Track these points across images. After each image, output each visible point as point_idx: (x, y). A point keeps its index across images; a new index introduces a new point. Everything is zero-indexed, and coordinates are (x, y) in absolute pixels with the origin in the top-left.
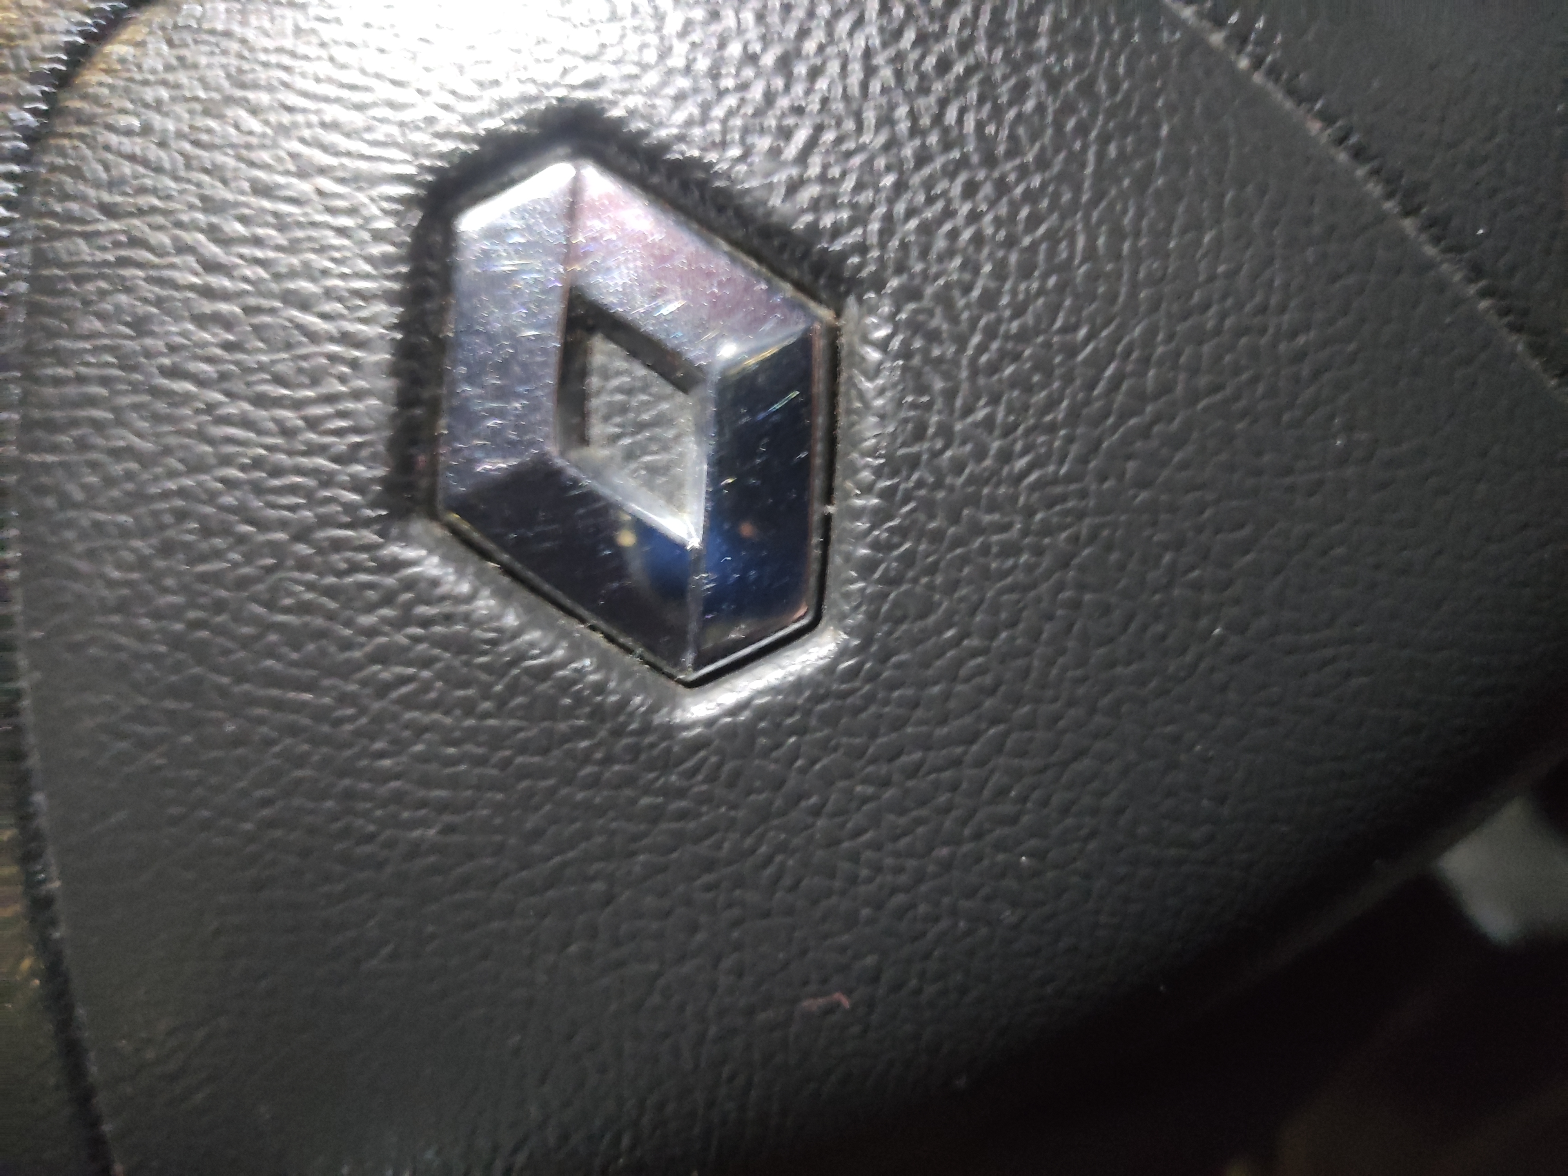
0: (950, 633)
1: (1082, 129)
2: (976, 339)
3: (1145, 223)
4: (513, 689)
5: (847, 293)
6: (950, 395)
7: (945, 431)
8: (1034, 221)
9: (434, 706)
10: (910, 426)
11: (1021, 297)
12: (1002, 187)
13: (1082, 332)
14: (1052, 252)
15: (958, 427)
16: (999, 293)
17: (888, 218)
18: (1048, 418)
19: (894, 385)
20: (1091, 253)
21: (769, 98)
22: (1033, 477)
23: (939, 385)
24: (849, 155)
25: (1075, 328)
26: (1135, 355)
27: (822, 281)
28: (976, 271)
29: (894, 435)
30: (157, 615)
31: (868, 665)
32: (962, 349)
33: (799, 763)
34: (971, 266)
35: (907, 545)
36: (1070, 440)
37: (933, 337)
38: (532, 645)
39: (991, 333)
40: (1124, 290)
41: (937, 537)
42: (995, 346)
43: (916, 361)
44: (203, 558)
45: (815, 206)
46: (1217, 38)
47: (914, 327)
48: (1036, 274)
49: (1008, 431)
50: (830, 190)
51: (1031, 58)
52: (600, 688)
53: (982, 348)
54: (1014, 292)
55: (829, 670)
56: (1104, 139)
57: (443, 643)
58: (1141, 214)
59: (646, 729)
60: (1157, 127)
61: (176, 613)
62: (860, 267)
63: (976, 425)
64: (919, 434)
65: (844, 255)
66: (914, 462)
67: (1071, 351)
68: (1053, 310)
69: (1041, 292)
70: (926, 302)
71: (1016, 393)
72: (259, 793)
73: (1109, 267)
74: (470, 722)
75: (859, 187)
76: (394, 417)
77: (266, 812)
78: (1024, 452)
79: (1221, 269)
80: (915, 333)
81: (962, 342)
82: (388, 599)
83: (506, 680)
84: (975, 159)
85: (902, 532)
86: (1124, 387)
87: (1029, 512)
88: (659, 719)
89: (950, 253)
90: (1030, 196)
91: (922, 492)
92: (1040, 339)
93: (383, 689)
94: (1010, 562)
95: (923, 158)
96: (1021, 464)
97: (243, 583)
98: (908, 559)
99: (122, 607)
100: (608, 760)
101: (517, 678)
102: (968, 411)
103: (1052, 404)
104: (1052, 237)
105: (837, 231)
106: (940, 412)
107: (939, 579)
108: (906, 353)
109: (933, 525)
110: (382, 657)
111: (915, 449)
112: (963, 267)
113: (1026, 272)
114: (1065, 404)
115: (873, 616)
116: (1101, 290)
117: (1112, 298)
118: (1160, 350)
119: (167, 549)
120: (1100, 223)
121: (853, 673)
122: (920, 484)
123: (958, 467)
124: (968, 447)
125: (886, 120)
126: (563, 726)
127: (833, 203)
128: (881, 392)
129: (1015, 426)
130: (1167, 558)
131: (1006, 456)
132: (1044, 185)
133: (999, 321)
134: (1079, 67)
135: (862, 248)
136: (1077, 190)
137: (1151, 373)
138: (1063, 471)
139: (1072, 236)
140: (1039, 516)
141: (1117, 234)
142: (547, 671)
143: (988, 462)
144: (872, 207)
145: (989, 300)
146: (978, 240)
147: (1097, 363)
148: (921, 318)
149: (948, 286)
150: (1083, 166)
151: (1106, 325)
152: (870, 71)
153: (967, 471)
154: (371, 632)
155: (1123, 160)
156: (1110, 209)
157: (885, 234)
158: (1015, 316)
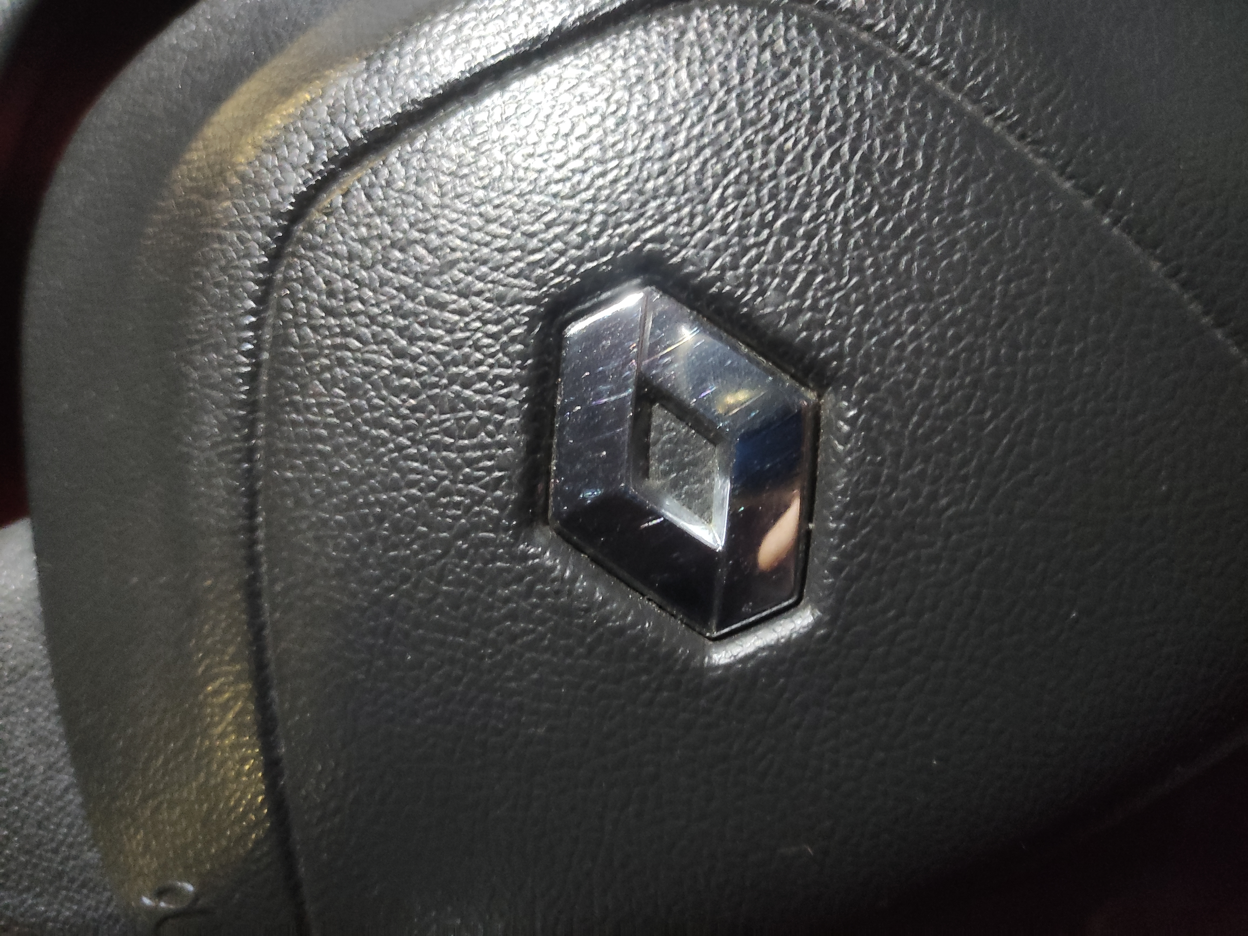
0: (892, 613)
1: (992, 276)
2: (915, 419)
3: (1033, 339)
4: (599, 640)
5: (828, 385)
6: (897, 455)
7: (893, 481)
8: (957, 338)
9: (546, 649)
10: (869, 477)
11: (946, 391)
12: (936, 316)
13: (988, 414)
14: (968, 360)
15: (901, 477)
16: (931, 387)
17: (858, 336)
18: (962, 472)
19: (859, 449)
20: (995, 360)
21: (778, 253)
22: (950, 512)
23: (889, 449)
24: (832, 292)
25: (983, 412)
26: (1023, 430)
27: (810, 376)
28: (917, 373)
29: (858, 482)
30: (362, 582)
31: (835, 633)
32: (905, 426)
33: (786, 695)
34: (913, 370)
35: (864, 555)
36: (977, 486)
37: (886, 417)
38: (612, 613)
39: (925, 415)
40: (1017, 384)
41: (885, 550)
42: (928, 423)
43: (874, 434)
44: (395, 547)
45: (809, 326)
46: (1087, 203)
47: (873, 410)
48: (958, 374)
49: (935, 480)
50: (818, 316)
51: (958, 224)
52: (657, 642)
53: (918, 425)
54: (942, 387)
55: (809, 635)
56: (1007, 281)
57: (554, 609)
58: (1031, 333)
59: (685, 669)
60: (1044, 271)
61: (377, 581)
62: (838, 368)
63: (913, 476)
64: (875, 480)
65: (828, 360)
66: (871, 500)
67: (981, 426)
68: (968, 400)
69: (961, 386)
70: (881, 394)
71: (941, 455)
72: (428, 700)
73: (1008, 369)
74: (569, 661)
75: (838, 314)
76: (524, 460)
77: (432, 713)
78: (946, 494)
79: (1087, 370)
80: (873, 415)
81: (906, 420)
82: (519, 579)
83: (595, 635)
84: (917, 296)
85: (862, 546)
86: (1016, 451)
87: (948, 535)
88: (694, 663)
89: (898, 361)
90: (955, 322)
91: (876, 520)
92: (959, 419)
93: (513, 638)
94: (933, 567)
95: (881, 295)
96: (944, 502)
97: (422, 565)
98: (865, 565)
99: (340, 574)
100: (659, 689)
101: (602, 635)
102: (909, 466)
103: (965, 462)
104: (970, 349)
105: (823, 344)
106: (889, 468)
107: (885, 577)
108: (867, 427)
109: (882, 542)
110: (513, 616)
111: (872, 491)
112: (908, 370)
113: (951, 372)
114: (974, 463)
115: (840, 601)
116: (1002, 385)
117: (1008, 390)
118: (1041, 426)
119: (371, 540)
120: (1003, 339)
121: (825, 638)
122: (874, 515)
123: (901, 503)
124: (908, 491)
125: (857, 269)
126: (631, 666)
127: (821, 325)
128: (849, 453)
129: (941, 476)
130: (1041, 566)
131: (933, 497)
132: (964, 313)
133: (931, 407)
134: (991, 229)
135: (839, 356)
136: (988, 316)
137: (1035, 441)
138: (972, 506)
139: (982, 348)
140: (954, 537)
141: (1015, 347)
142: (621, 631)
143: (921, 501)
144: (847, 329)
145: (925, 392)
146: (918, 351)
147: (998, 435)
148: (878, 404)
149: (897, 383)
150: (992, 299)
151: (1004, 409)
152: (847, 233)
153: (906, 507)
154: (507, 600)
155: (1020, 295)
156: (1010, 328)
157: (855, 347)
158: (942, 403)
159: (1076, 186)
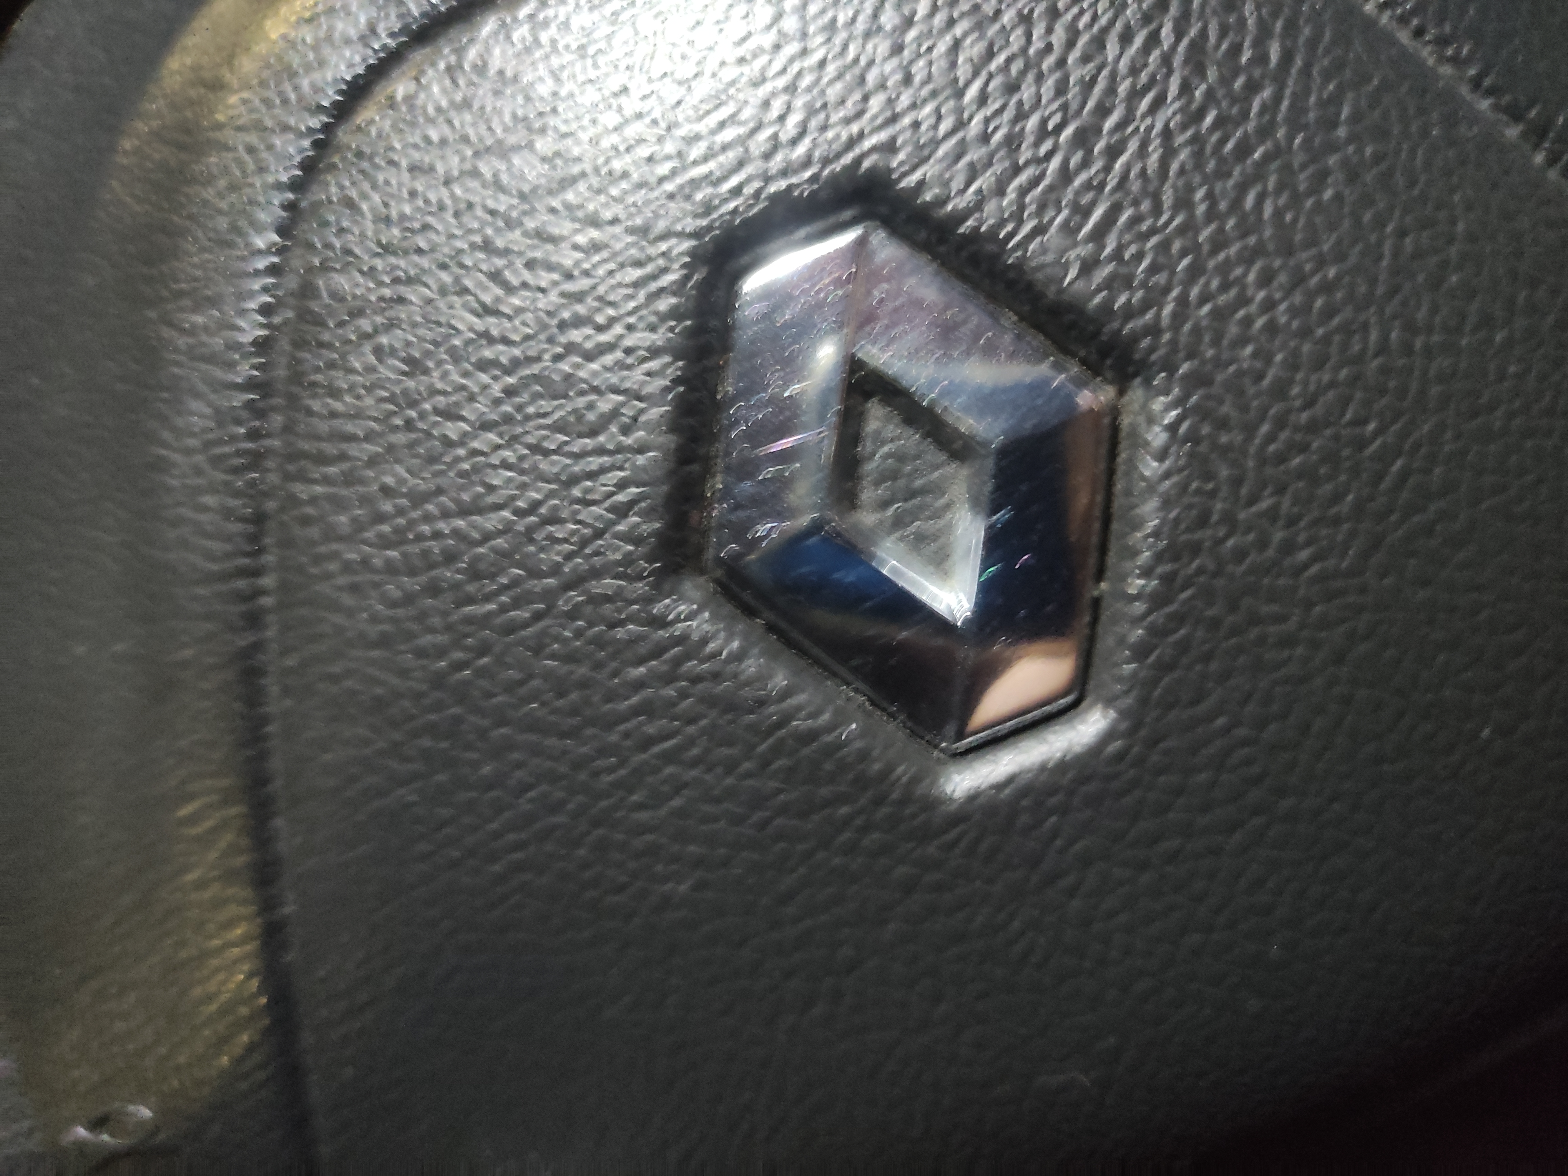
0: (1220, 721)
1: (1380, 223)
2: (1265, 428)
3: (1438, 320)
4: (777, 750)
5: (1135, 375)
6: (1237, 482)
7: (1229, 520)
8: (1329, 313)
9: (695, 763)
10: (1194, 512)
11: (1312, 388)
12: (1298, 276)
13: (1372, 426)
14: (1345, 346)
15: (1242, 516)
16: (1291, 382)
17: (1183, 301)
18: (1334, 510)
19: (1180, 470)
20: (1383, 349)
21: (1066, 175)
22: (1314, 569)
23: (1224, 472)
24: (1145, 237)
25: (1365, 422)
26: (1423, 451)
27: (1109, 362)
28: (1269, 361)
29: (1177, 521)
30: (421, 653)
31: (1136, 749)
32: (1249, 439)
33: (1058, 842)
34: (1264, 356)
35: (1182, 632)
36: (1352, 534)
37: (1223, 424)
38: (799, 708)
39: (1281, 423)
40: (1414, 386)
41: (1215, 624)
42: (1284, 436)
43: (1203, 448)
44: (471, 600)
45: (1109, 284)
46: (1513, 132)
47: (1202, 413)
48: (1328, 366)
49: (1292, 522)
50: (1123, 270)
51: (1332, 147)
52: (864, 756)
53: (1271, 438)
54: (1306, 383)
55: (1096, 750)
56: (1401, 233)
57: (710, 701)
58: (1434, 310)
59: (906, 798)
60: (1453, 222)
61: (441, 652)
62: (1152, 349)
63: (1260, 515)
64: (1203, 521)
65: (1135, 338)
66: (1195, 549)
67: (1361, 444)
68: (1345, 402)
69: (1332, 384)
70: (1216, 390)
71: (1301, 484)
72: (512, 837)
73: (1401, 362)
74: (729, 781)
75: (1153, 269)
76: (671, 473)
77: (518, 856)
78: (1308, 544)
79: (1512, 369)
80: (1203, 420)
81: (1250, 430)
82: (658, 652)
83: (771, 741)
84: (1271, 247)
85: (1179, 619)
86: (1411, 482)
87: (1309, 605)
88: (920, 790)
89: (1242, 341)
90: (1327, 288)
91: (1202, 579)
92: (1328, 432)
93: (648, 743)
94: (1286, 653)
95: (1219, 243)
96: (1304, 555)
97: (511, 628)
98: (1184, 646)
99: (384, 642)
100: (866, 829)
101: (782, 741)
102: (1252, 501)
103: (1337, 498)
104: (1346, 330)
105: (1129, 312)
106: (1225, 500)
107: (1214, 666)
108: (1193, 437)
109: (1210, 613)
110: (647, 709)
111: (1198, 535)
112: (1255, 355)
113: (1319, 364)
114: (1350, 497)
115: (1144, 701)
116: (1392, 384)
117: (1402, 392)
118: (1447, 448)
119: (434, 589)
120: (1394, 317)
121: (1120, 756)
122: (1200, 571)
123: (1240, 555)
124: (1251, 537)
125: (1183, 203)
126: (825, 791)
127: (1127, 283)
128: (1167, 475)
129: (1299, 517)
130: (1442, 657)
131: (1288, 547)
132: (1339, 278)
133: (1289, 411)
134: (1378, 158)
135: (1154, 330)
136: (1373, 282)
137: (1437, 471)
138: (1345, 565)
139: (1365, 327)
140: (1318, 609)
141: (1411, 328)
142: (812, 736)
143: (1270, 553)
144: (1167, 290)
145: (1280, 390)
146: (1272, 328)
147: (1385, 457)
148: (1211, 404)
149: (1240, 374)
150: (1380, 258)
151: (1394, 421)
152: (1169, 153)
153: (1248, 561)
154: (639, 685)
155: (1418, 254)
156: (1404, 304)
157: (1179, 317)
158: (1303, 408)
159: (1496, 107)
